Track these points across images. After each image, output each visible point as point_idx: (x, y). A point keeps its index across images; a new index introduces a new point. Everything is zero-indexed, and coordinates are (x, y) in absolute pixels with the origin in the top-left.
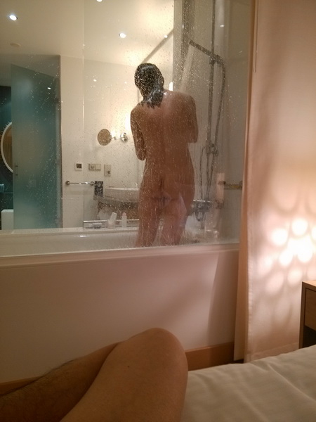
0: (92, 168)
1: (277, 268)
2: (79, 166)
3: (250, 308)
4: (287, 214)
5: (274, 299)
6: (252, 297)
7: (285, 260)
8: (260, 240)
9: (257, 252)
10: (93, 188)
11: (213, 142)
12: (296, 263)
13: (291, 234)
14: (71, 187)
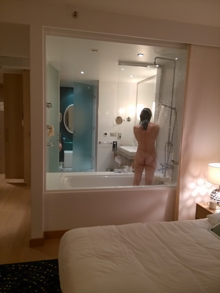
0: (112, 135)
1: (191, 197)
2: (106, 134)
3: (179, 211)
4: (195, 177)
5: (189, 208)
6: (180, 207)
7: (194, 194)
8: (184, 187)
9: (183, 191)
10: (112, 145)
11: (170, 142)
12: (199, 195)
13: (197, 185)
14: (101, 145)
